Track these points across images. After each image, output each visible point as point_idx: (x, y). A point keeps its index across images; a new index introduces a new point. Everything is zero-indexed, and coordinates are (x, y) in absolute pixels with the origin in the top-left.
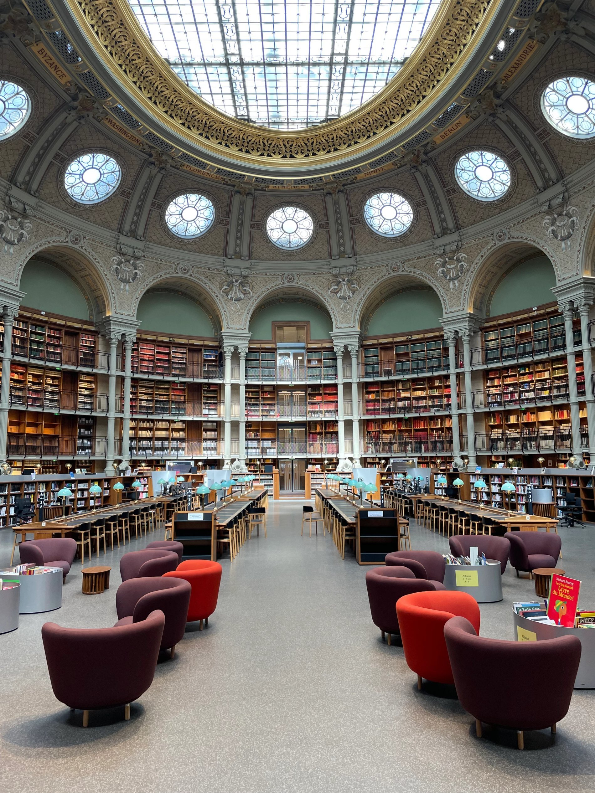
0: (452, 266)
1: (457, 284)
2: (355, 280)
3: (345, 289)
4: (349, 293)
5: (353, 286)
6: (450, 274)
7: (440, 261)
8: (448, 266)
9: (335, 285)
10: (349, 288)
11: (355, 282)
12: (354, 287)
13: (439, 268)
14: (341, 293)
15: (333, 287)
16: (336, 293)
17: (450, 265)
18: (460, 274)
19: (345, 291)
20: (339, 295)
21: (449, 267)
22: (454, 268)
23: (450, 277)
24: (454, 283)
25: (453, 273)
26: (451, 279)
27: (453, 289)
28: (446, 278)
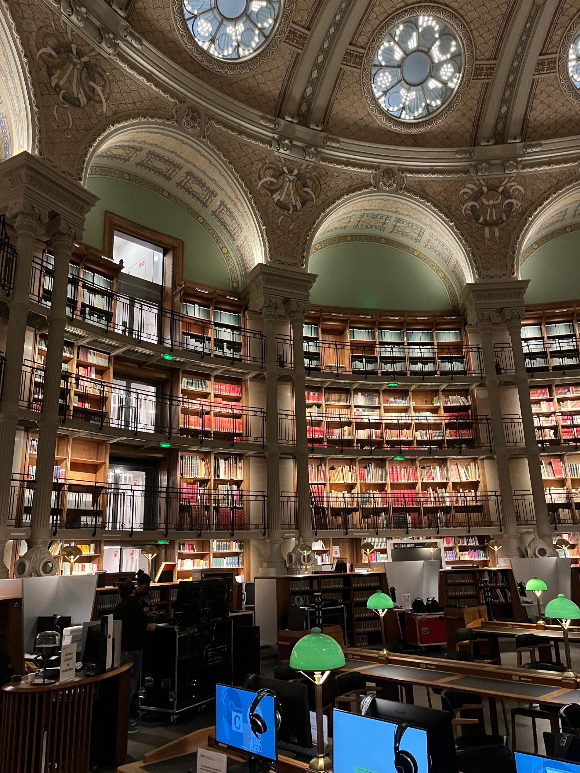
0: (491, 202)
1: (497, 233)
2: (310, 178)
3: (289, 190)
4: (296, 201)
5: (306, 189)
6: (485, 215)
7: (471, 189)
8: (484, 200)
9: (273, 176)
10: (297, 191)
11: (310, 183)
12: (307, 193)
13: (466, 201)
14: (281, 195)
15: (268, 179)
16: (273, 192)
17: (488, 200)
18: (504, 218)
19: (288, 195)
20: (276, 197)
21: (486, 203)
22: (494, 206)
23: (485, 220)
24: (492, 232)
25: (491, 214)
26: (486, 223)
27: (490, 240)
28: (477, 219)
